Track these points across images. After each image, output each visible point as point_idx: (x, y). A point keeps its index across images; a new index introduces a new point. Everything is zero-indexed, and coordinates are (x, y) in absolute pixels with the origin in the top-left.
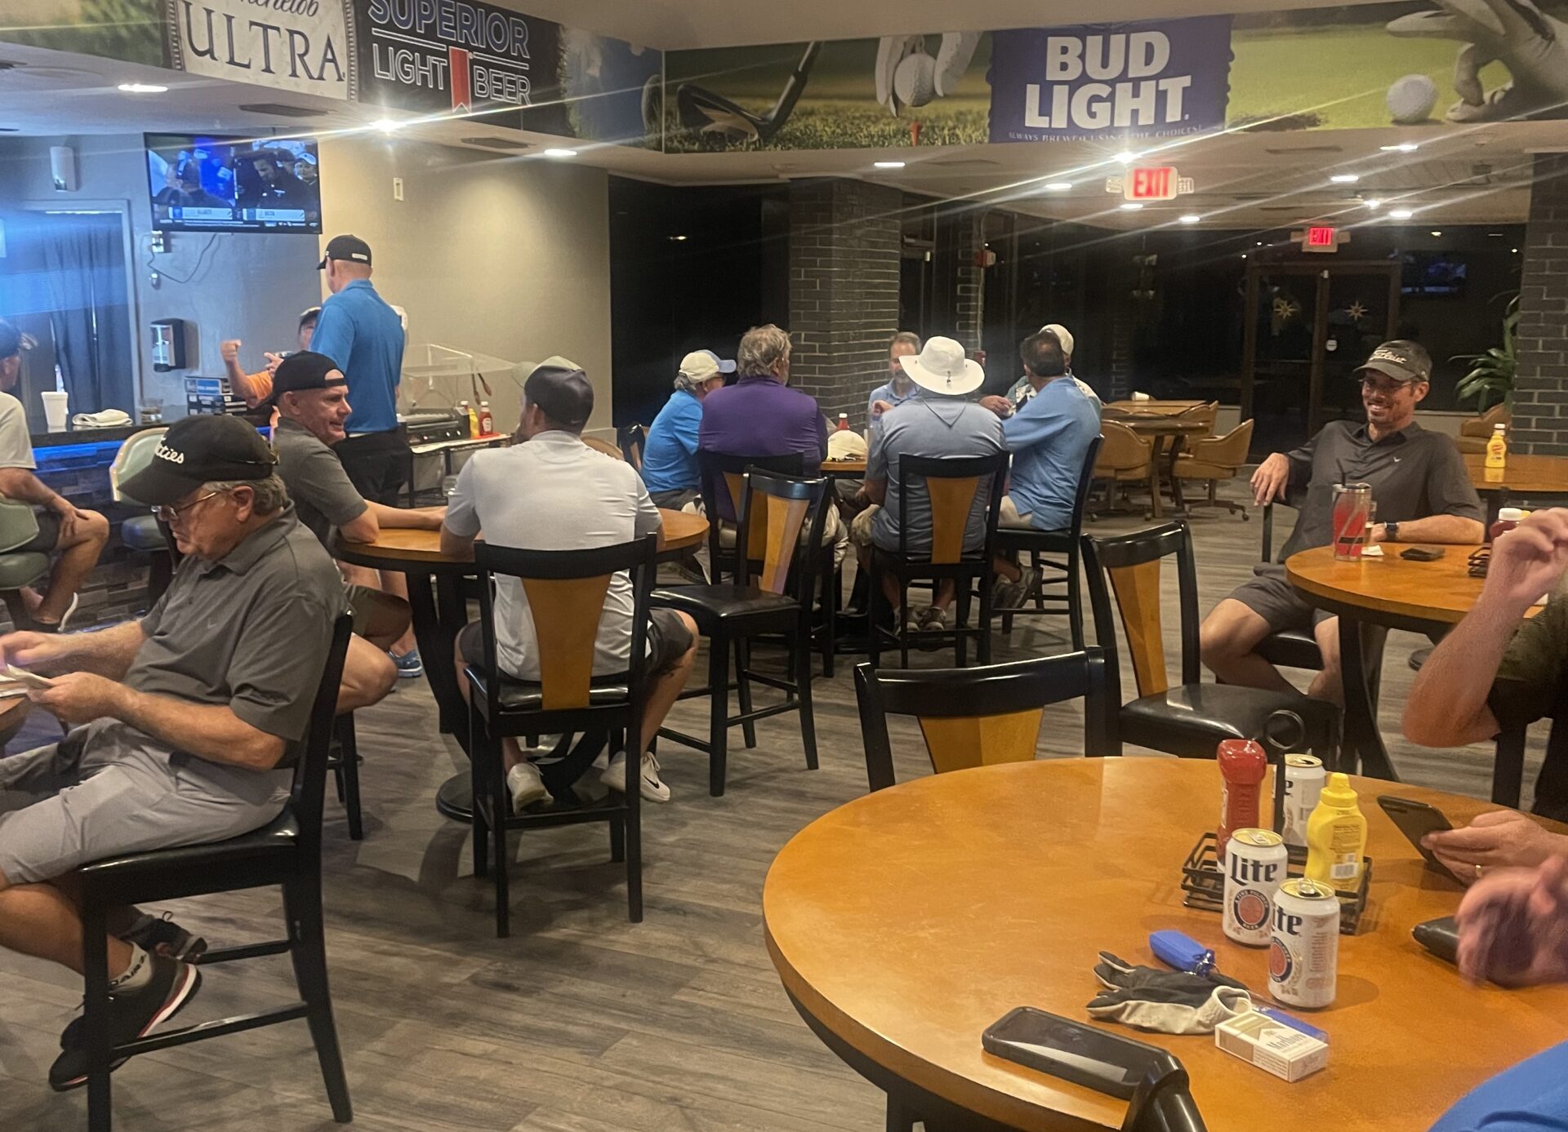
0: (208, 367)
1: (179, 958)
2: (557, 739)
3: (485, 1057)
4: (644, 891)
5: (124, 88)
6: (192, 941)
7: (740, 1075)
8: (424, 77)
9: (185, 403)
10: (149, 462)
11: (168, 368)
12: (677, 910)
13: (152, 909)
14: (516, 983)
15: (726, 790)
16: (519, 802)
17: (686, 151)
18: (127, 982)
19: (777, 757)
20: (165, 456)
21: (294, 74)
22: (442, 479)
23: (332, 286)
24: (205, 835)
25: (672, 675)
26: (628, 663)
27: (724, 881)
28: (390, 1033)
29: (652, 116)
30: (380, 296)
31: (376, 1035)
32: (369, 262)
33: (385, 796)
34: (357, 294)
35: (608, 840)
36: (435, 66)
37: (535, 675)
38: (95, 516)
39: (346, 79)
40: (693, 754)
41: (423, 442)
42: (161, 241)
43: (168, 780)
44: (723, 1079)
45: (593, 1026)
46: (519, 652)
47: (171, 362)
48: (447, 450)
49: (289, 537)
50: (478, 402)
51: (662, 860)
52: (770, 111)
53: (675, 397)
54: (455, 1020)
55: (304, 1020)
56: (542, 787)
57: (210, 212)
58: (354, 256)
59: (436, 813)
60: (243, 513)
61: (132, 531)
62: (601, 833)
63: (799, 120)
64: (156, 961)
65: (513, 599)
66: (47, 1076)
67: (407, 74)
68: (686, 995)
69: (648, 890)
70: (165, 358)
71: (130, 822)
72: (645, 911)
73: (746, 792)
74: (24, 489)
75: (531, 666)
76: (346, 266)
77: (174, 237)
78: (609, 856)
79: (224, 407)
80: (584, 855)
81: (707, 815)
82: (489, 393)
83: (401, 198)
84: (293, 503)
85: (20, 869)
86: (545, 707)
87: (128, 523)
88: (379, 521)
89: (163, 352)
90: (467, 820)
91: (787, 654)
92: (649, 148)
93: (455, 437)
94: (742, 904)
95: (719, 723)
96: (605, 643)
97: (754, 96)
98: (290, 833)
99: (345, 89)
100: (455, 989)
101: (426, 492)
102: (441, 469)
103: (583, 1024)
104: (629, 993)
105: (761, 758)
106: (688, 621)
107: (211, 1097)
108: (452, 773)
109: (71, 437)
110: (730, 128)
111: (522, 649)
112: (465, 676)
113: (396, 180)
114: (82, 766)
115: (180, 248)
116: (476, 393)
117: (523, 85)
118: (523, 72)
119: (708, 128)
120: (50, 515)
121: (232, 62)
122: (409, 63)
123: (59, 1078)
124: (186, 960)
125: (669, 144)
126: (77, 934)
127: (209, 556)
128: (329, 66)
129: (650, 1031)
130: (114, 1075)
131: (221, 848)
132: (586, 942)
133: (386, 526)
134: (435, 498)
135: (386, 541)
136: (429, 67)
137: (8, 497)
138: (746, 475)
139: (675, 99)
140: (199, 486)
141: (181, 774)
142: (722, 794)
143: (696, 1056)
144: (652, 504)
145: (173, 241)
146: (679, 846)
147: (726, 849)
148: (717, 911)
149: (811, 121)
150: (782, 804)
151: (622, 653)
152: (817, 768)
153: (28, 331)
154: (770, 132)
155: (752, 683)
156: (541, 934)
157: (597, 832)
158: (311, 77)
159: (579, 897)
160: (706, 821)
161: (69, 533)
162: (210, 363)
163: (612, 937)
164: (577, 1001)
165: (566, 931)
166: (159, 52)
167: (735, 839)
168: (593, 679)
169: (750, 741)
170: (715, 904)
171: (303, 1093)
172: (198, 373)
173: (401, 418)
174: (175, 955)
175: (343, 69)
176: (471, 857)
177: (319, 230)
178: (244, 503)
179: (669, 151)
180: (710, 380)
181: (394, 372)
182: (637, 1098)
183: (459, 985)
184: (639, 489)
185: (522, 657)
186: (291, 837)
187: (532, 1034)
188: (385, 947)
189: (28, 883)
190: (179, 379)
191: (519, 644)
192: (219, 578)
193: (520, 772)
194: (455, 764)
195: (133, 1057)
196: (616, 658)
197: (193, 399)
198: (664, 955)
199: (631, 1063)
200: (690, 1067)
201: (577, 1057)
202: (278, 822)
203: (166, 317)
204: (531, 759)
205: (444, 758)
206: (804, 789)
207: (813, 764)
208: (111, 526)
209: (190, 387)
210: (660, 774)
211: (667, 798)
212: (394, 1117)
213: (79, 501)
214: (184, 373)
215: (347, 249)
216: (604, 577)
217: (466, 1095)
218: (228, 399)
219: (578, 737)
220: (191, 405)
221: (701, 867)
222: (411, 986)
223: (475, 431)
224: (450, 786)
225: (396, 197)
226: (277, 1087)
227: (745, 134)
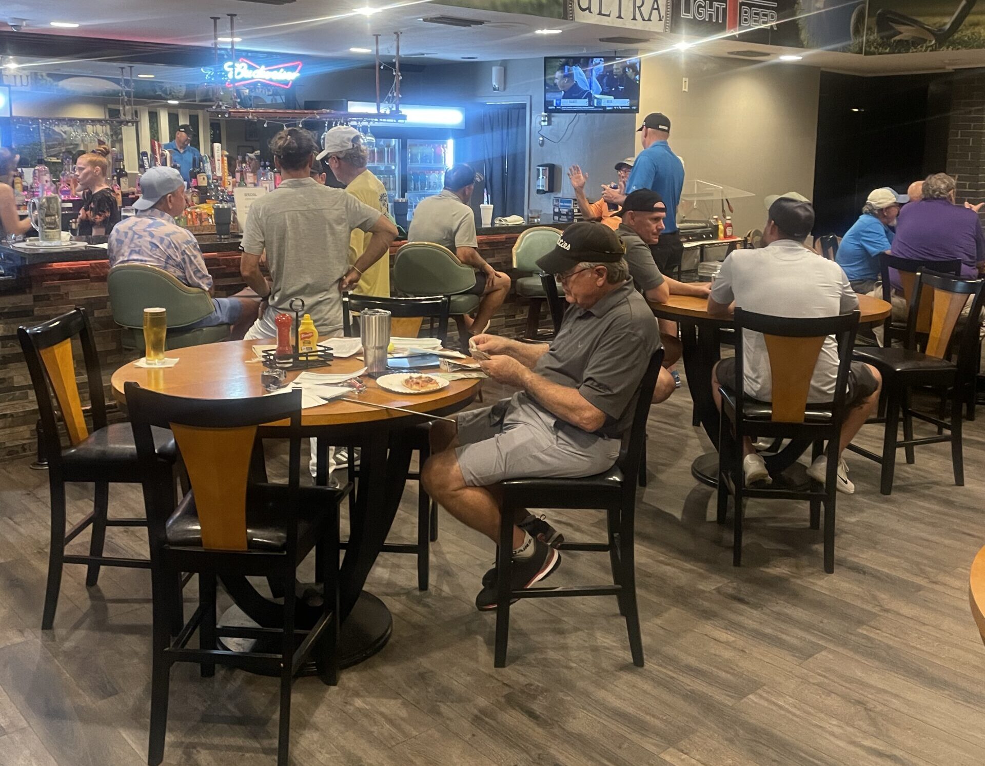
0: (565, 191)
1: (549, 544)
2: (772, 440)
3: (727, 643)
4: (835, 552)
5: (538, 32)
6: (556, 535)
7: (910, 696)
8: (711, 15)
9: (552, 213)
10: (553, 248)
11: (544, 192)
12: (858, 569)
13: (537, 512)
14: (746, 598)
15: (893, 493)
16: (749, 479)
17: (880, 54)
18: (521, 553)
19: (931, 473)
20: (561, 246)
21: (634, 19)
22: (697, 265)
23: (644, 144)
24: (571, 473)
25: (862, 408)
26: (833, 397)
27: (893, 555)
28: (666, 615)
29: (857, 32)
30: (672, 150)
31: (658, 615)
32: (668, 131)
33: (660, 461)
34: (660, 150)
35: (808, 512)
36: (718, 8)
37: (768, 398)
38: (504, 275)
39: (664, 20)
40: (868, 463)
41: (689, 241)
42: (547, 119)
43: (553, 437)
44: (896, 696)
45: (801, 639)
46: (757, 382)
47: (546, 189)
48: (702, 246)
49: (628, 297)
50: (724, 217)
51: (846, 533)
52: (945, 24)
53: (862, 218)
54: (707, 615)
55: (615, 597)
56: (766, 472)
57: (576, 102)
58: (660, 127)
59: (692, 476)
60: (601, 282)
61: (522, 285)
62: (804, 507)
63: (968, 29)
64: (537, 543)
65: (756, 347)
66: (474, 600)
67: (700, 14)
68: (867, 630)
69: (838, 553)
70: (543, 186)
71: (531, 460)
72: (835, 566)
73: (908, 495)
74: (471, 259)
75: (765, 392)
76: (654, 133)
77: (553, 116)
78: (808, 524)
79: (573, 216)
80: (790, 520)
81: (879, 508)
82: (731, 211)
83: (686, 90)
84: (632, 277)
85: (472, 478)
86: (774, 419)
87: (520, 280)
88: (670, 289)
89: (542, 182)
90: (713, 485)
91: (939, 400)
92: (852, 52)
93: (708, 238)
94: (908, 575)
95: (890, 444)
96: (818, 382)
97: (934, 15)
98: (618, 479)
99: (663, 27)
100: (707, 594)
101: (687, 272)
102: (697, 257)
103: (794, 636)
104: (825, 621)
105: (918, 472)
106: (875, 373)
107: (561, 632)
108: (701, 453)
109: (493, 230)
110: (913, 37)
111: (760, 380)
112: (718, 392)
113: (684, 79)
114: (506, 421)
115: (556, 123)
116: (723, 211)
117: (772, 17)
118: (773, 8)
119: (897, 38)
120: (482, 274)
121: (600, 14)
122: (702, 7)
123: (481, 603)
124: (553, 546)
125: (868, 49)
126: (498, 520)
127: (582, 305)
128: (655, 12)
129: (840, 650)
130: (511, 606)
131: (579, 483)
132: (792, 580)
133: (674, 293)
134: (692, 276)
135: (674, 303)
136: (714, 9)
137: (463, 263)
138: (919, 274)
139: (874, 19)
140: (576, 264)
141: (560, 434)
142: (889, 494)
143: (876, 675)
144: (852, 291)
145: (553, 119)
146: (858, 526)
147: (893, 533)
148: (888, 576)
149: (977, 29)
150: (937, 508)
151: (828, 390)
152: (963, 485)
153: (478, 172)
154: (944, 38)
155: (914, 418)
156: (762, 569)
157: (799, 506)
158: (644, 20)
159: (787, 548)
160: (878, 511)
161: (490, 285)
162: (567, 189)
163: (811, 580)
164: (788, 620)
165: (779, 569)
166: (561, 10)
167: (900, 527)
168: (807, 405)
169: (910, 459)
170: (886, 570)
171: (614, 642)
172: (560, 195)
173: (678, 226)
174: (547, 541)
175: (663, 13)
176: (716, 509)
177: (637, 111)
178: (601, 275)
179: (867, 53)
180: (888, 208)
181: (676, 196)
182: (833, 695)
183: (709, 592)
184: (843, 280)
185: (759, 386)
186: (617, 482)
187: (758, 635)
188: (662, 558)
189: (475, 486)
190: (550, 199)
191: (758, 377)
192: (587, 319)
193: (752, 459)
194: (703, 447)
195: (522, 599)
196: (824, 393)
197: (556, 210)
198: (848, 600)
199: (828, 670)
200: (872, 682)
201: (789, 658)
202: (610, 472)
203: (546, 162)
204: (757, 451)
205: (695, 442)
206: (955, 500)
207: (960, 481)
208: (512, 282)
209: (555, 203)
210: (849, 475)
211: (852, 491)
212: (671, 671)
213: (496, 266)
214: (553, 195)
215: (657, 122)
216: (820, 338)
217: (715, 667)
218: (576, 211)
219: (786, 441)
220: (555, 214)
221: (876, 543)
222: (679, 587)
223: (721, 235)
224: (699, 461)
225: (684, 89)
226: (599, 634)
227: (925, 41)
